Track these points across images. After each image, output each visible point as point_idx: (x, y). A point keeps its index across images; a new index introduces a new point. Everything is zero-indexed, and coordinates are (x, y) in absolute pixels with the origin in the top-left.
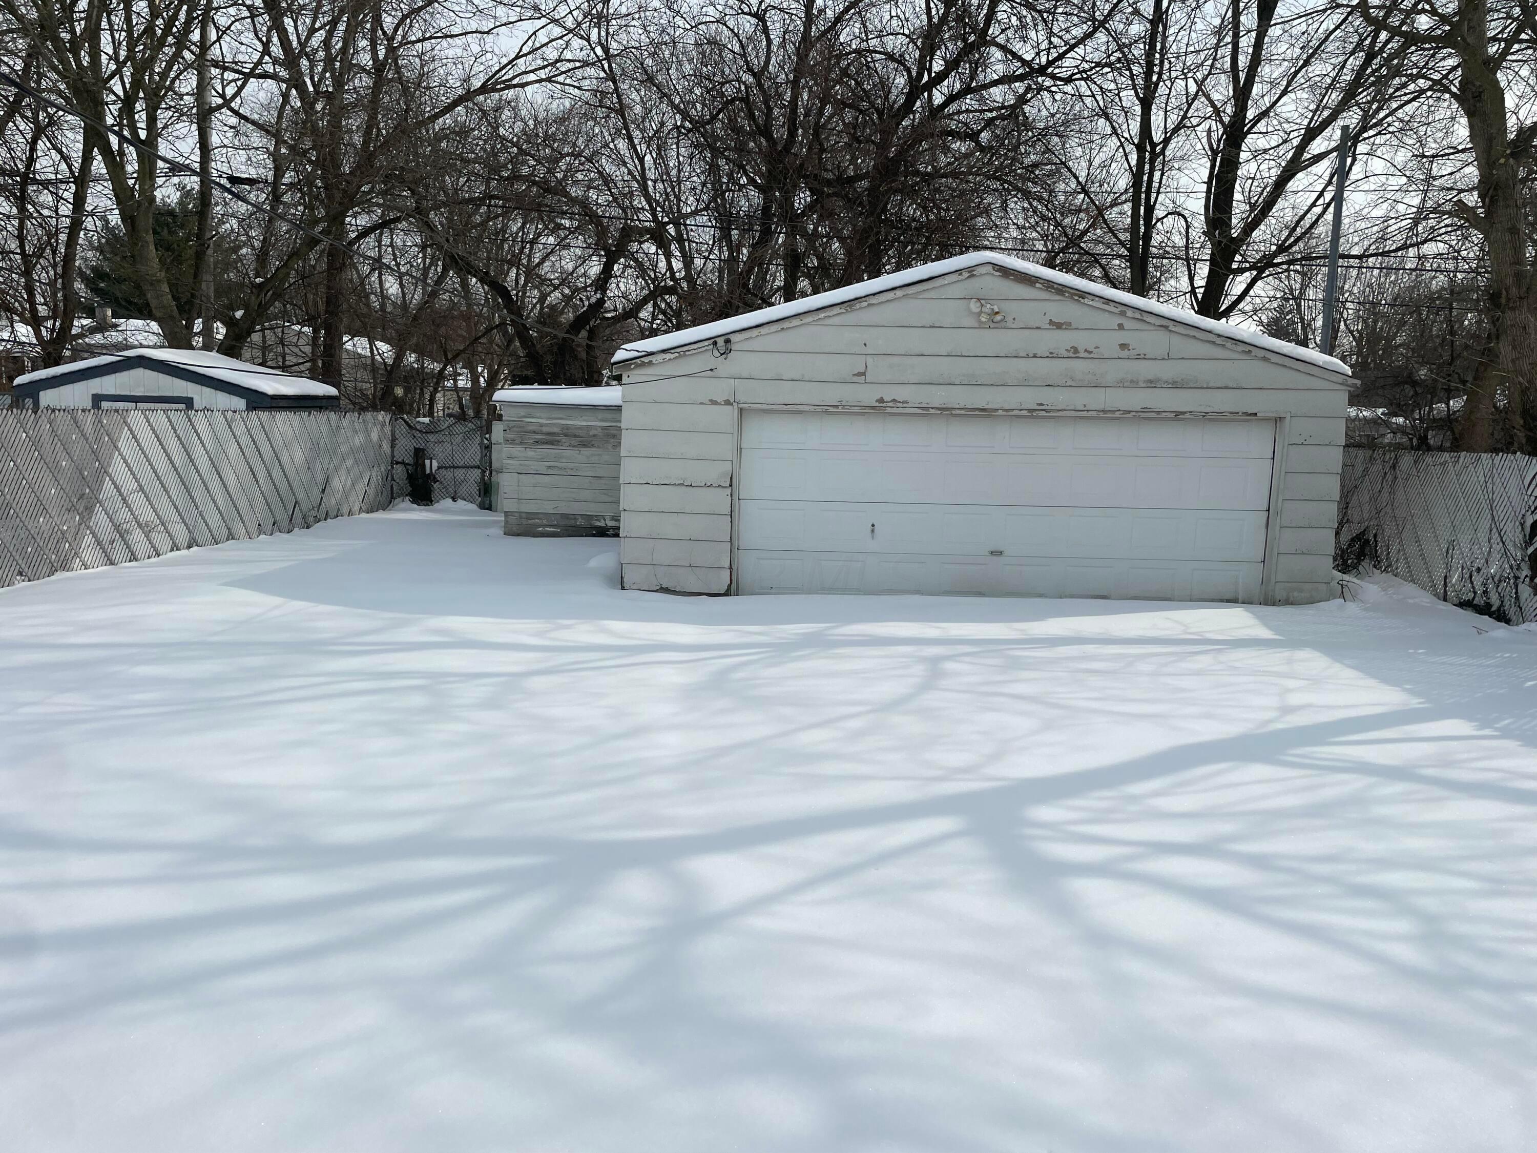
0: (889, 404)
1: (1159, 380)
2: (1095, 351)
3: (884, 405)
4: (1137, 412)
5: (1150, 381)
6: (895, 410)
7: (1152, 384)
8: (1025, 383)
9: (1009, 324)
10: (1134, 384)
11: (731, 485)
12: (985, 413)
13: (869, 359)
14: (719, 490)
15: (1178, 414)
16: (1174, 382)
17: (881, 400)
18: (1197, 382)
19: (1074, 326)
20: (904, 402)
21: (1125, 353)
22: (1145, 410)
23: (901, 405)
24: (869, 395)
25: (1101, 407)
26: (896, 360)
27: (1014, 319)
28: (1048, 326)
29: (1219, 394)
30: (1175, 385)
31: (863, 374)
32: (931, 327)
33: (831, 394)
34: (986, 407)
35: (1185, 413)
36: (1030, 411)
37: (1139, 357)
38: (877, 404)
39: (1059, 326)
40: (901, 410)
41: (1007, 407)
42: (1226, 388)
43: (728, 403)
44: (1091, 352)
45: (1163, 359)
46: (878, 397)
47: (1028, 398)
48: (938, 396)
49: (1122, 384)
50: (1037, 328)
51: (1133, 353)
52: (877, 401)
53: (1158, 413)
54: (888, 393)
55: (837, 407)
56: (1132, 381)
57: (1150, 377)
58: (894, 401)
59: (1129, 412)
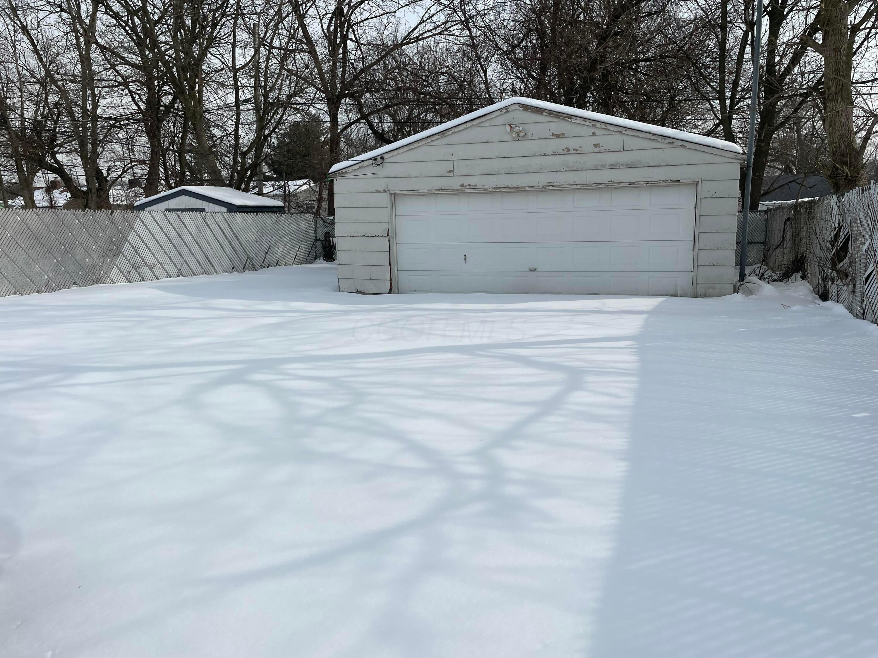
0: (466, 187)
1: (618, 164)
2: (579, 149)
3: (464, 188)
4: (605, 184)
5: (613, 165)
6: (469, 191)
7: (614, 166)
8: (540, 171)
9: (530, 137)
10: (603, 167)
11: (388, 235)
12: (519, 190)
13: (455, 163)
14: (382, 238)
15: (630, 183)
16: (627, 165)
17: (462, 185)
18: (641, 163)
19: (566, 136)
20: (474, 186)
21: (597, 150)
22: (611, 182)
23: (473, 187)
24: (455, 183)
25: (584, 182)
26: (469, 162)
27: (532, 134)
28: (551, 137)
29: (656, 170)
30: (629, 166)
31: (452, 171)
32: (487, 142)
33: (437, 184)
34: (519, 186)
35: (635, 182)
36: (543, 186)
37: (606, 151)
38: (460, 188)
39: (558, 136)
40: (472, 191)
41: (530, 185)
42: (660, 166)
43: (385, 191)
44: (577, 150)
45: (620, 151)
46: (461, 184)
47: (542, 179)
48: (493, 181)
49: (596, 168)
50: (545, 138)
51: (602, 149)
52: (461, 186)
53: (619, 183)
54: (466, 181)
55: (439, 190)
56: (602, 166)
57: (613, 162)
58: (469, 185)
59: (601, 184)
